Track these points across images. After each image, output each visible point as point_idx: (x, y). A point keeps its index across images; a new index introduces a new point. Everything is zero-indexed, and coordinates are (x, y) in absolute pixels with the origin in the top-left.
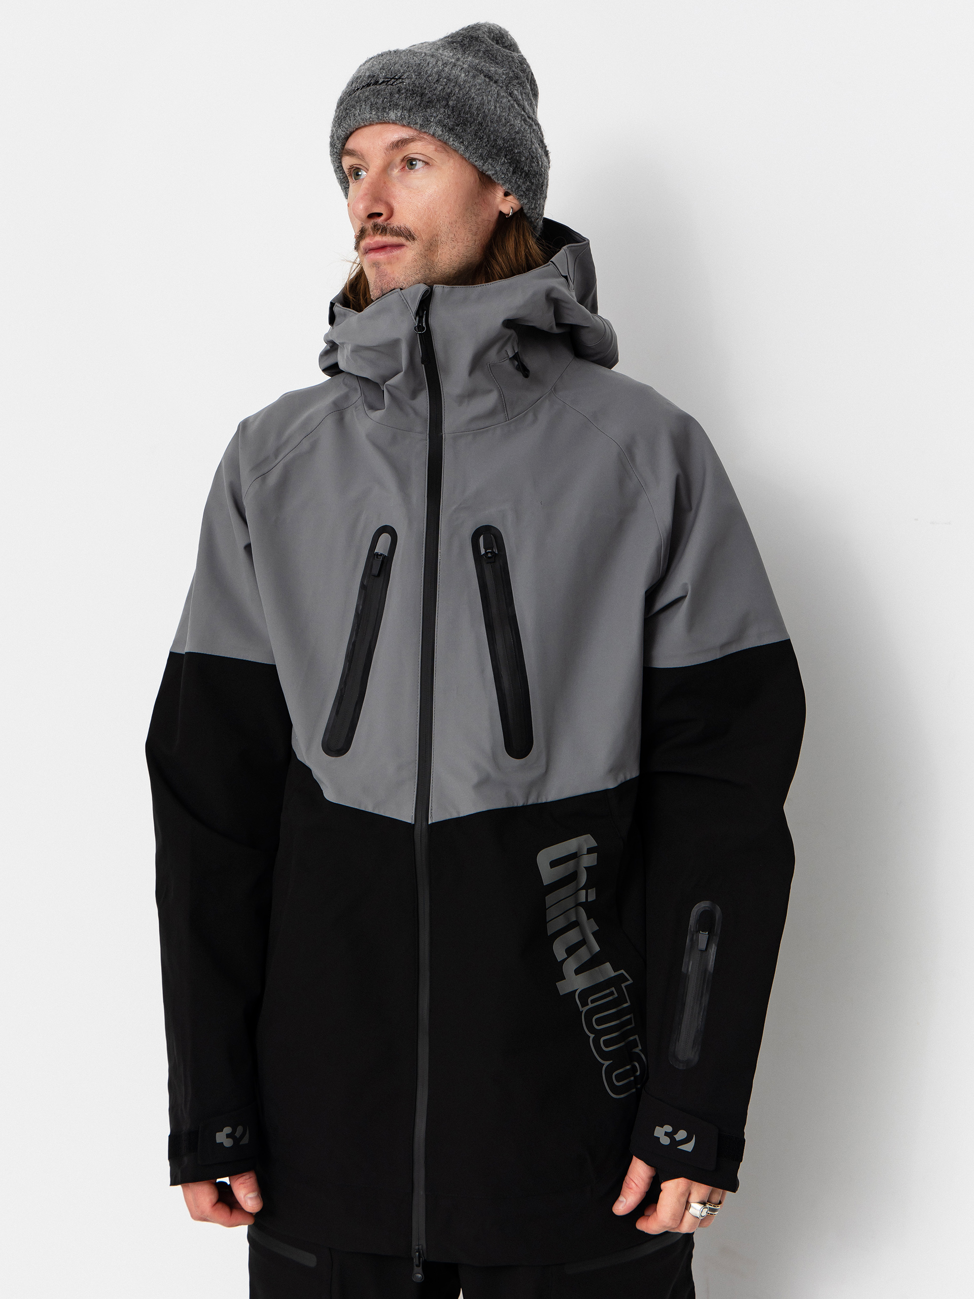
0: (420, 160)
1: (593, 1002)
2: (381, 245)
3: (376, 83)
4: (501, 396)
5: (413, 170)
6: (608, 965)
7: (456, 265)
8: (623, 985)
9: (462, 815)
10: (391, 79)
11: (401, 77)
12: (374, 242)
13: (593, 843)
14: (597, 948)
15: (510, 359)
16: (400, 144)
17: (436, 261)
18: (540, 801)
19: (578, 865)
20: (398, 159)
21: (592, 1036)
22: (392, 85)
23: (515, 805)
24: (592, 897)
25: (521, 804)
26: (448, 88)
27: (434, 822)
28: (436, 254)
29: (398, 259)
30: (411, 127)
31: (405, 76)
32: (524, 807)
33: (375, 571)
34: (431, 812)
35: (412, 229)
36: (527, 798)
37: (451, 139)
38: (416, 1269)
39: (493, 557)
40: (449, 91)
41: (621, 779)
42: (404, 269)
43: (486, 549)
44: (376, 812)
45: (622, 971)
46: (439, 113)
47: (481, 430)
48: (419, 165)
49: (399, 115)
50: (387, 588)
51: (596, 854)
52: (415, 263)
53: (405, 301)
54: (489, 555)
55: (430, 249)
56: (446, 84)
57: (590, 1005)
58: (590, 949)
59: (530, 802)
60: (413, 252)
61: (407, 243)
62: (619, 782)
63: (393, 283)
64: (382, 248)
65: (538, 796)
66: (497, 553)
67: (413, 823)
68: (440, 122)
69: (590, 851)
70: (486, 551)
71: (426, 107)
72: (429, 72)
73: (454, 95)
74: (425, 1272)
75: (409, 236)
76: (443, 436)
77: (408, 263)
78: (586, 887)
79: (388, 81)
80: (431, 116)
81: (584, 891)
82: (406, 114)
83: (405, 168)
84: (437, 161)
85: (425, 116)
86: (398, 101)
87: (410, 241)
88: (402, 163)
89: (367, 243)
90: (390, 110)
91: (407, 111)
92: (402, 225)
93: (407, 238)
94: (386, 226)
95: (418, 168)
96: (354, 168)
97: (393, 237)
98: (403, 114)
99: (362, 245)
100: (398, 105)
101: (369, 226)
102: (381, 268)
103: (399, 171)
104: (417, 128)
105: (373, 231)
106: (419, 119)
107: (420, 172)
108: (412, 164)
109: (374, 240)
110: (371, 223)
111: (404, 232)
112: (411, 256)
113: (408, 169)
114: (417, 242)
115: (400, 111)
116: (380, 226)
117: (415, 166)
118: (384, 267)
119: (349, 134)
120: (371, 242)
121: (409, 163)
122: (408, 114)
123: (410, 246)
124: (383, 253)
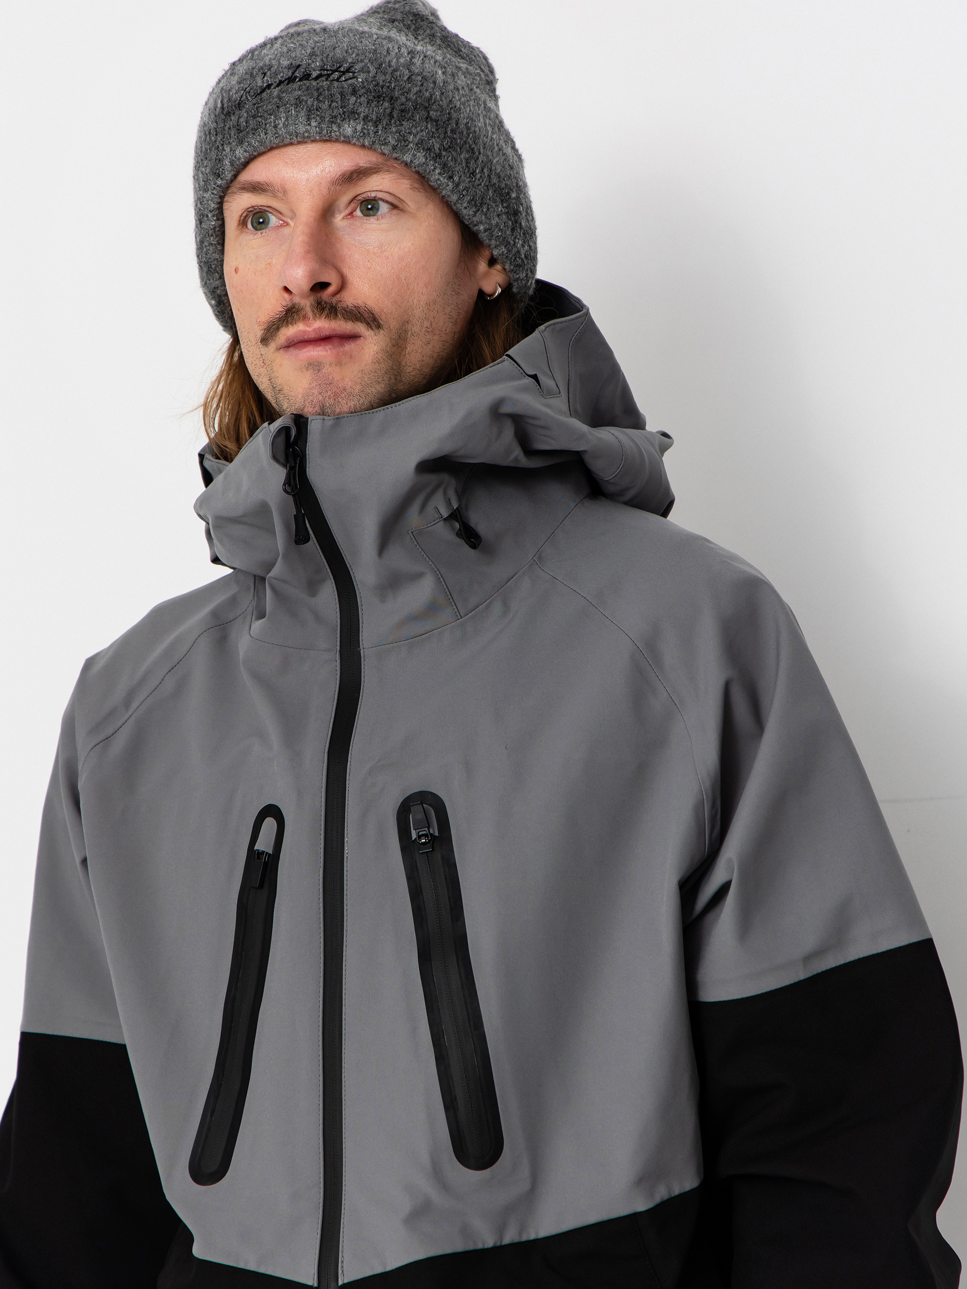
0: (383, 200)
2: (327, 333)
3: (306, 76)
4: (440, 579)
5: (375, 217)
7: (427, 370)
9: (389, 1268)
10: (334, 71)
11: (349, 69)
12: (314, 330)
15: (445, 519)
16: (353, 176)
17: (403, 363)
18: (524, 1238)
20: (345, 199)
22: (338, 80)
23: (480, 1246)
25: (490, 1243)
26: (427, 90)
27: (346, 1281)
28: (404, 353)
29: (351, 357)
30: (375, 150)
31: (358, 67)
32: (498, 1251)
34: (342, 1267)
35: (376, 310)
36: (501, 1230)
37: (437, 171)
39: (431, 842)
40: (427, 94)
41: (661, 1194)
42: (360, 374)
44: (262, 1270)
46: (418, 131)
47: (419, 638)
48: (384, 208)
49: (359, 128)
50: (274, 905)
52: (377, 364)
54: (425, 839)
55: (398, 345)
56: (422, 85)
59: (507, 1240)
60: (375, 348)
61: (369, 333)
62: (657, 1199)
63: (343, 395)
64: (324, 339)
65: (522, 1228)
68: (420, 144)
70: (419, 833)
71: (401, 119)
72: (393, 64)
73: (435, 102)
75: (372, 320)
76: (362, 652)
77: (366, 365)
79: (329, 75)
80: (409, 133)
82: (370, 129)
83: (358, 213)
84: (411, 205)
85: (400, 133)
86: (354, 107)
87: (372, 329)
88: (352, 205)
89: (300, 330)
90: (342, 121)
91: (370, 124)
92: (360, 303)
93: (368, 324)
94: (334, 305)
95: (379, 213)
96: (254, 212)
97: (346, 321)
98: (365, 129)
99: (284, 335)
100: (356, 113)
101: (306, 304)
102: (324, 371)
103: (343, 218)
104: (386, 152)
105: (313, 311)
106: (390, 137)
107: (382, 221)
108: (370, 207)
109: (309, 326)
110: (312, 298)
111: (366, 315)
112: (372, 353)
113: (365, 215)
114: (382, 331)
115: (360, 123)
116: (326, 303)
117: (378, 210)
118: (330, 369)
119: (258, 155)
120: (308, 329)
121: (365, 206)
122: (372, 128)
123: (371, 338)
124: (328, 347)
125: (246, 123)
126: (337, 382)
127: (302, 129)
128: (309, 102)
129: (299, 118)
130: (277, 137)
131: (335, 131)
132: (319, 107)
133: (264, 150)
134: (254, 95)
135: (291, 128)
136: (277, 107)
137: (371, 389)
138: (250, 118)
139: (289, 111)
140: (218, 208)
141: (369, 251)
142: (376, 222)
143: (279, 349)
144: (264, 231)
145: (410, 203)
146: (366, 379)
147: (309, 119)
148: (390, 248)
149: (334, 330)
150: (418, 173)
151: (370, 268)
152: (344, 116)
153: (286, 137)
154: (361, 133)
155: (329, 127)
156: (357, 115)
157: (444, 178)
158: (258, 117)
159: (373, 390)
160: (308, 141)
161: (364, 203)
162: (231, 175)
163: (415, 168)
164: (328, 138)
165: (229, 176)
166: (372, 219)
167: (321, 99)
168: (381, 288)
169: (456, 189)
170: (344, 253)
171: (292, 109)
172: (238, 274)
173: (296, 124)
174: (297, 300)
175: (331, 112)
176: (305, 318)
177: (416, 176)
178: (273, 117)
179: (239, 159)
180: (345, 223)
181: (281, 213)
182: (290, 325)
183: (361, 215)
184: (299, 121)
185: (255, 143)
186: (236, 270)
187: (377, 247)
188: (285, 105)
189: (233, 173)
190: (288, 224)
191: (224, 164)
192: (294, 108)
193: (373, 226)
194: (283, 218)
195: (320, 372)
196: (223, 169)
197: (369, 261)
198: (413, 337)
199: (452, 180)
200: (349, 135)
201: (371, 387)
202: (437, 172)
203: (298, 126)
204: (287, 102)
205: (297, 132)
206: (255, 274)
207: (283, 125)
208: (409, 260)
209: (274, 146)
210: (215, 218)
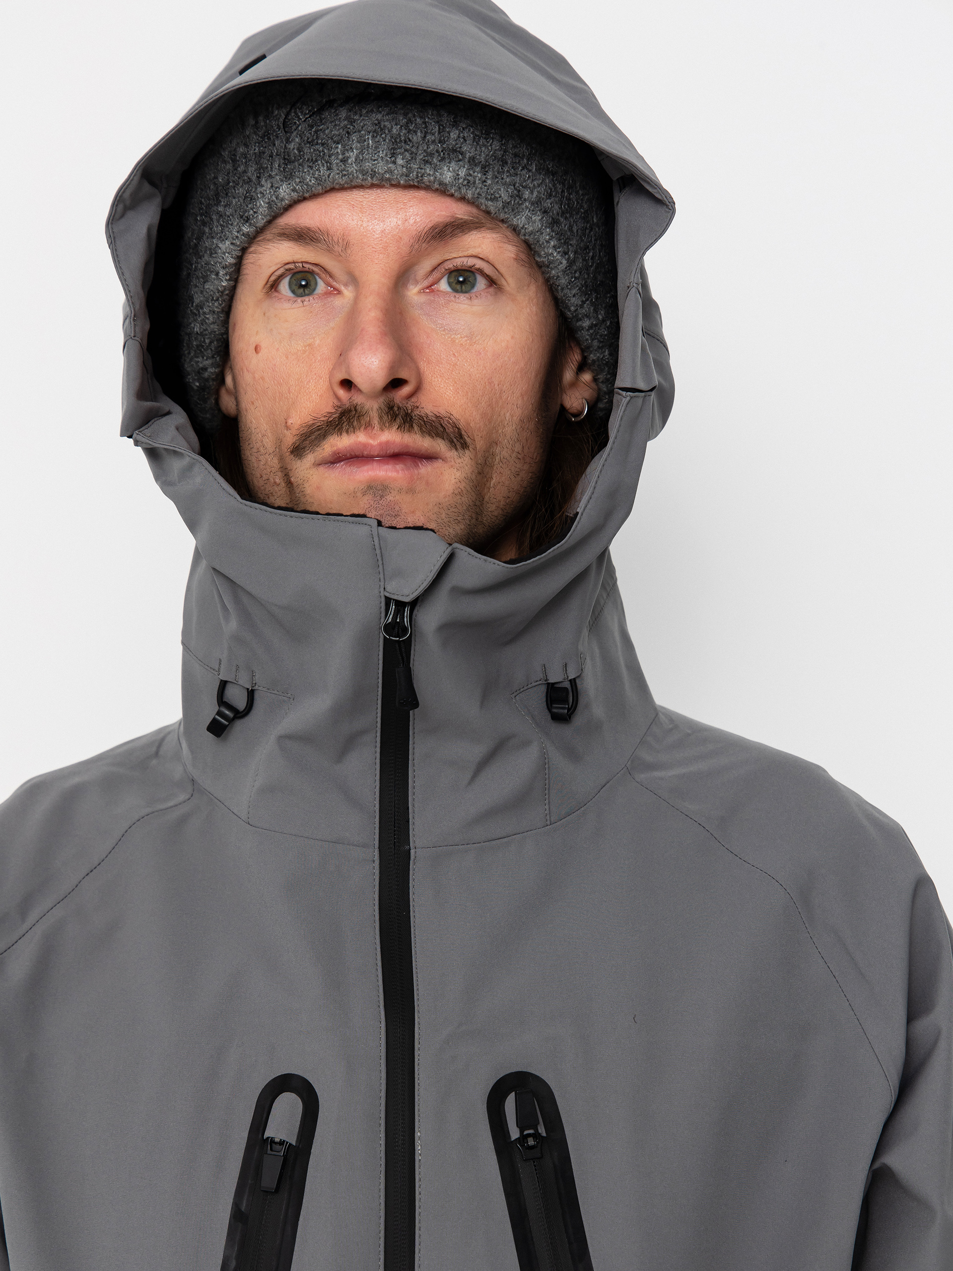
0: (481, 272)
2: (397, 449)
5: (467, 295)
12: (380, 444)
16: (448, 232)
29: (427, 483)
30: (478, 205)
33: (269, 1180)
35: (462, 425)
39: (539, 1148)
42: (435, 507)
43: (521, 1127)
47: (494, 842)
48: (481, 283)
49: (462, 173)
50: (298, 1220)
52: (459, 497)
53: (378, 552)
54: (531, 1142)
60: (458, 474)
61: (451, 454)
64: (396, 456)
66: (544, 1134)
70: (522, 1132)
75: (457, 437)
76: (412, 852)
82: (476, 177)
83: (444, 285)
84: (510, 282)
85: (514, 186)
86: (456, 144)
87: (456, 449)
88: (436, 275)
89: (360, 442)
90: (440, 161)
91: (478, 169)
92: (442, 412)
93: (451, 442)
94: (409, 411)
95: (475, 290)
96: (293, 271)
97: (423, 437)
98: (471, 175)
99: (332, 446)
100: (459, 152)
101: (373, 407)
102: (390, 498)
103: (419, 292)
104: (492, 209)
105: (381, 418)
106: (502, 189)
107: (476, 301)
108: (461, 279)
109: (373, 438)
110: (381, 400)
111: (450, 430)
112: (453, 481)
113: (455, 290)
114: (467, 451)
115: (464, 167)
116: (399, 408)
117: (473, 286)
118: (397, 497)
119: (310, 197)
120: (371, 442)
121: (455, 277)
122: (479, 175)
123: (453, 461)
124: (399, 467)
125: (300, 152)
126: (405, 514)
127: (381, 167)
128: (394, 131)
129: (379, 152)
130: (345, 175)
131: (429, 175)
132: (409, 139)
133: (321, 191)
134: (308, 114)
135: (368, 165)
136: (348, 133)
137: (449, 529)
138: (305, 144)
139: (365, 141)
140: (235, 264)
141: (454, 341)
142: (467, 301)
143: (318, 464)
144: (306, 298)
145: (510, 280)
146: (443, 516)
147: (393, 155)
148: (483, 338)
149: (407, 446)
150: (526, 242)
151: (456, 364)
152: (444, 154)
153: (357, 177)
154: (464, 180)
155: (422, 169)
156: (462, 155)
157: (559, 252)
158: (317, 144)
159: (451, 531)
160: (386, 185)
161: (454, 274)
162: (265, 220)
163: (525, 235)
164: (416, 184)
165: (261, 221)
166: (462, 297)
167: (411, 128)
168: (469, 394)
169: (569, 269)
170: (422, 341)
171: (368, 138)
172: (260, 354)
173: (374, 160)
174: (358, 399)
175: (425, 148)
176: (369, 425)
177: (524, 245)
178: (340, 146)
179: (282, 200)
180: (423, 298)
181: (331, 276)
182: (344, 434)
183: (449, 289)
184: (378, 156)
185: (310, 181)
186: (257, 349)
187: (467, 336)
188: (360, 131)
189: (268, 218)
190: (339, 292)
191: (258, 204)
192: (373, 136)
193: (462, 307)
194: (335, 283)
195: (384, 499)
196: (255, 212)
197: (454, 354)
198: (501, 464)
199: (567, 256)
200: (448, 183)
201: (449, 527)
202: (552, 243)
203: (378, 163)
204: (362, 128)
205: (375, 172)
206: (287, 358)
207: (356, 160)
208: (506, 359)
209: (337, 187)
210: (228, 278)
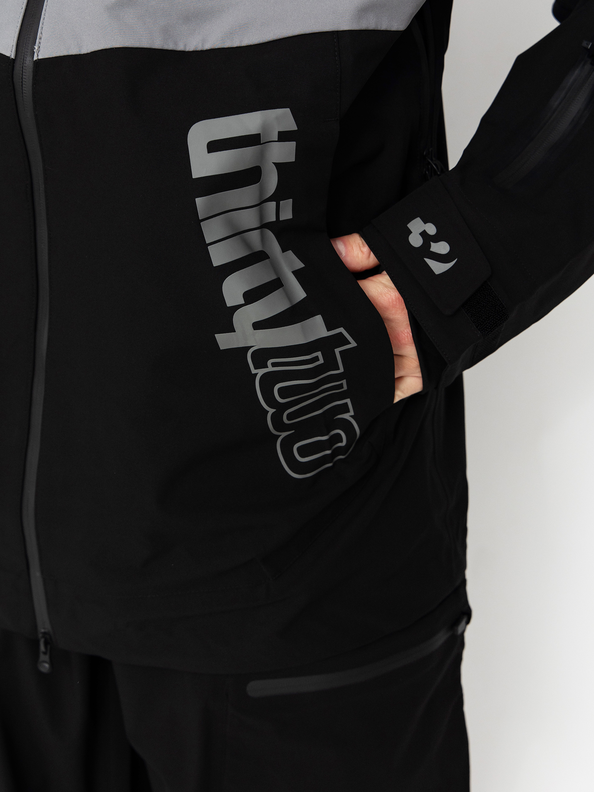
1: (274, 365)
6: (318, 319)
8: (337, 351)
9: (84, 51)
13: (291, 125)
14: (300, 294)
19: (262, 156)
21: (271, 411)
24: (287, 214)
27: (41, 57)
38: (43, 657)
45: (341, 330)
51: (294, 143)
57: (270, 369)
58: (289, 296)
67: (13, 57)
69: (284, 136)
74: (52, 663)
78: (277, 197)
81: (273, 204)
